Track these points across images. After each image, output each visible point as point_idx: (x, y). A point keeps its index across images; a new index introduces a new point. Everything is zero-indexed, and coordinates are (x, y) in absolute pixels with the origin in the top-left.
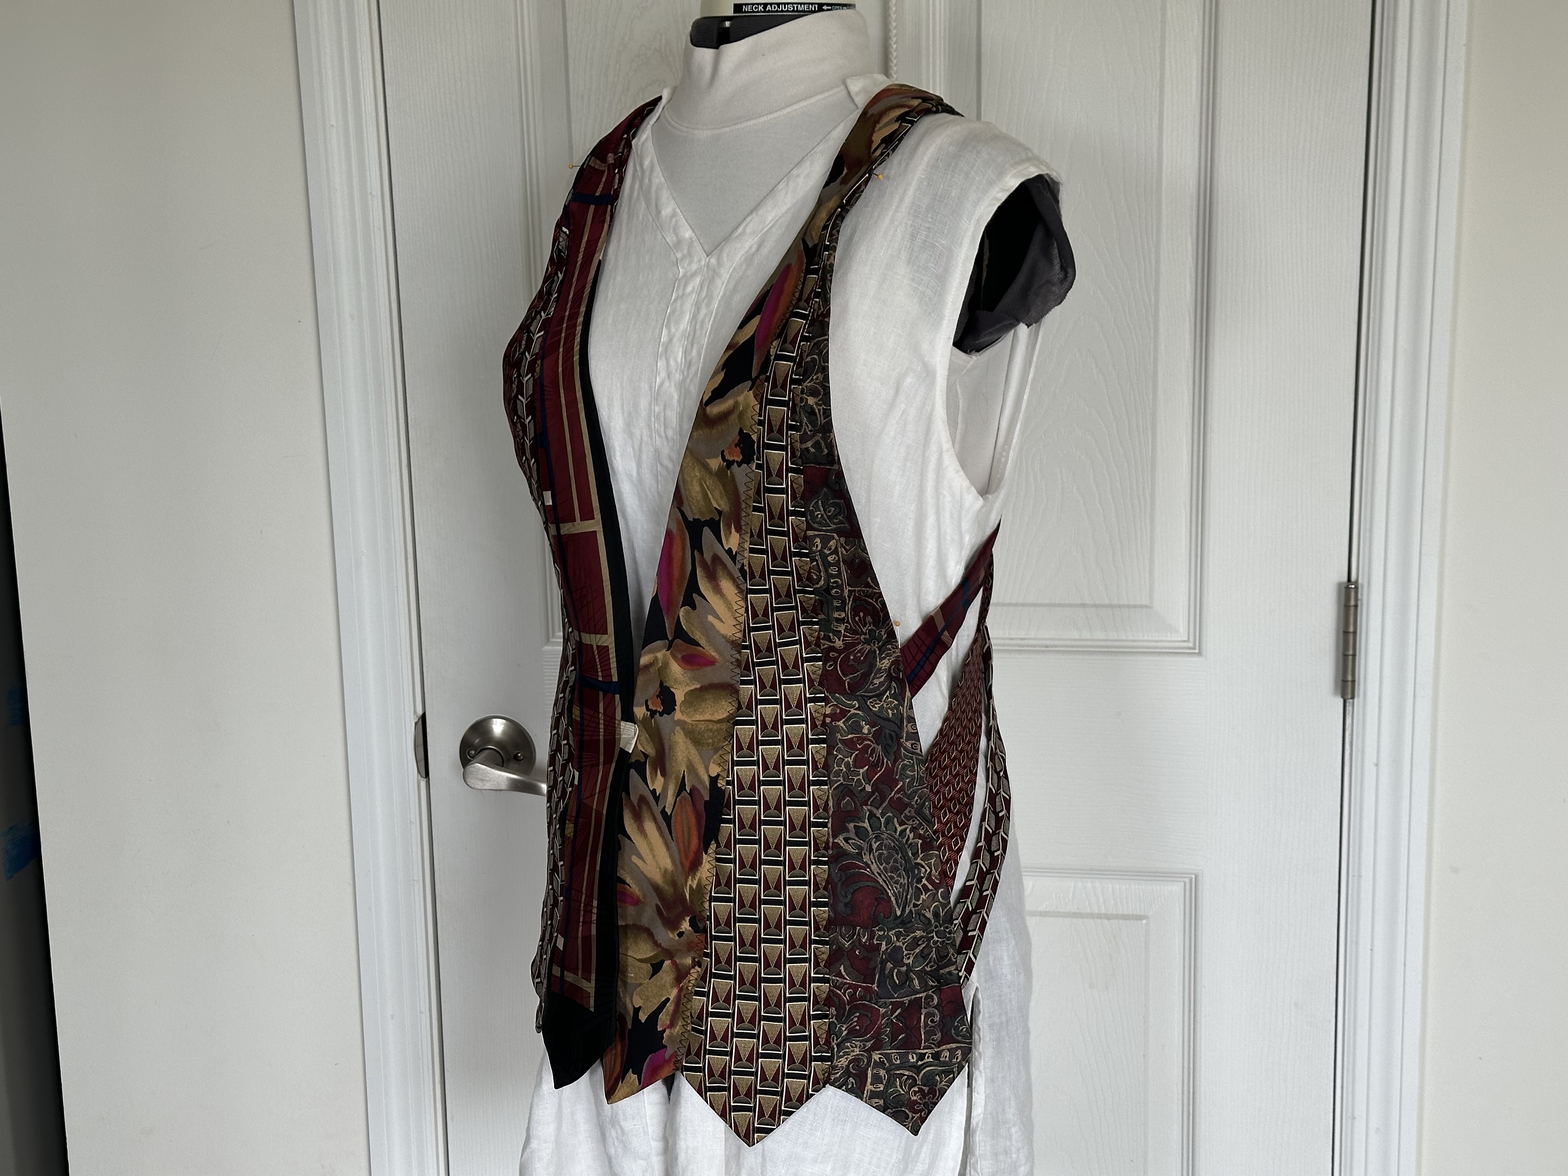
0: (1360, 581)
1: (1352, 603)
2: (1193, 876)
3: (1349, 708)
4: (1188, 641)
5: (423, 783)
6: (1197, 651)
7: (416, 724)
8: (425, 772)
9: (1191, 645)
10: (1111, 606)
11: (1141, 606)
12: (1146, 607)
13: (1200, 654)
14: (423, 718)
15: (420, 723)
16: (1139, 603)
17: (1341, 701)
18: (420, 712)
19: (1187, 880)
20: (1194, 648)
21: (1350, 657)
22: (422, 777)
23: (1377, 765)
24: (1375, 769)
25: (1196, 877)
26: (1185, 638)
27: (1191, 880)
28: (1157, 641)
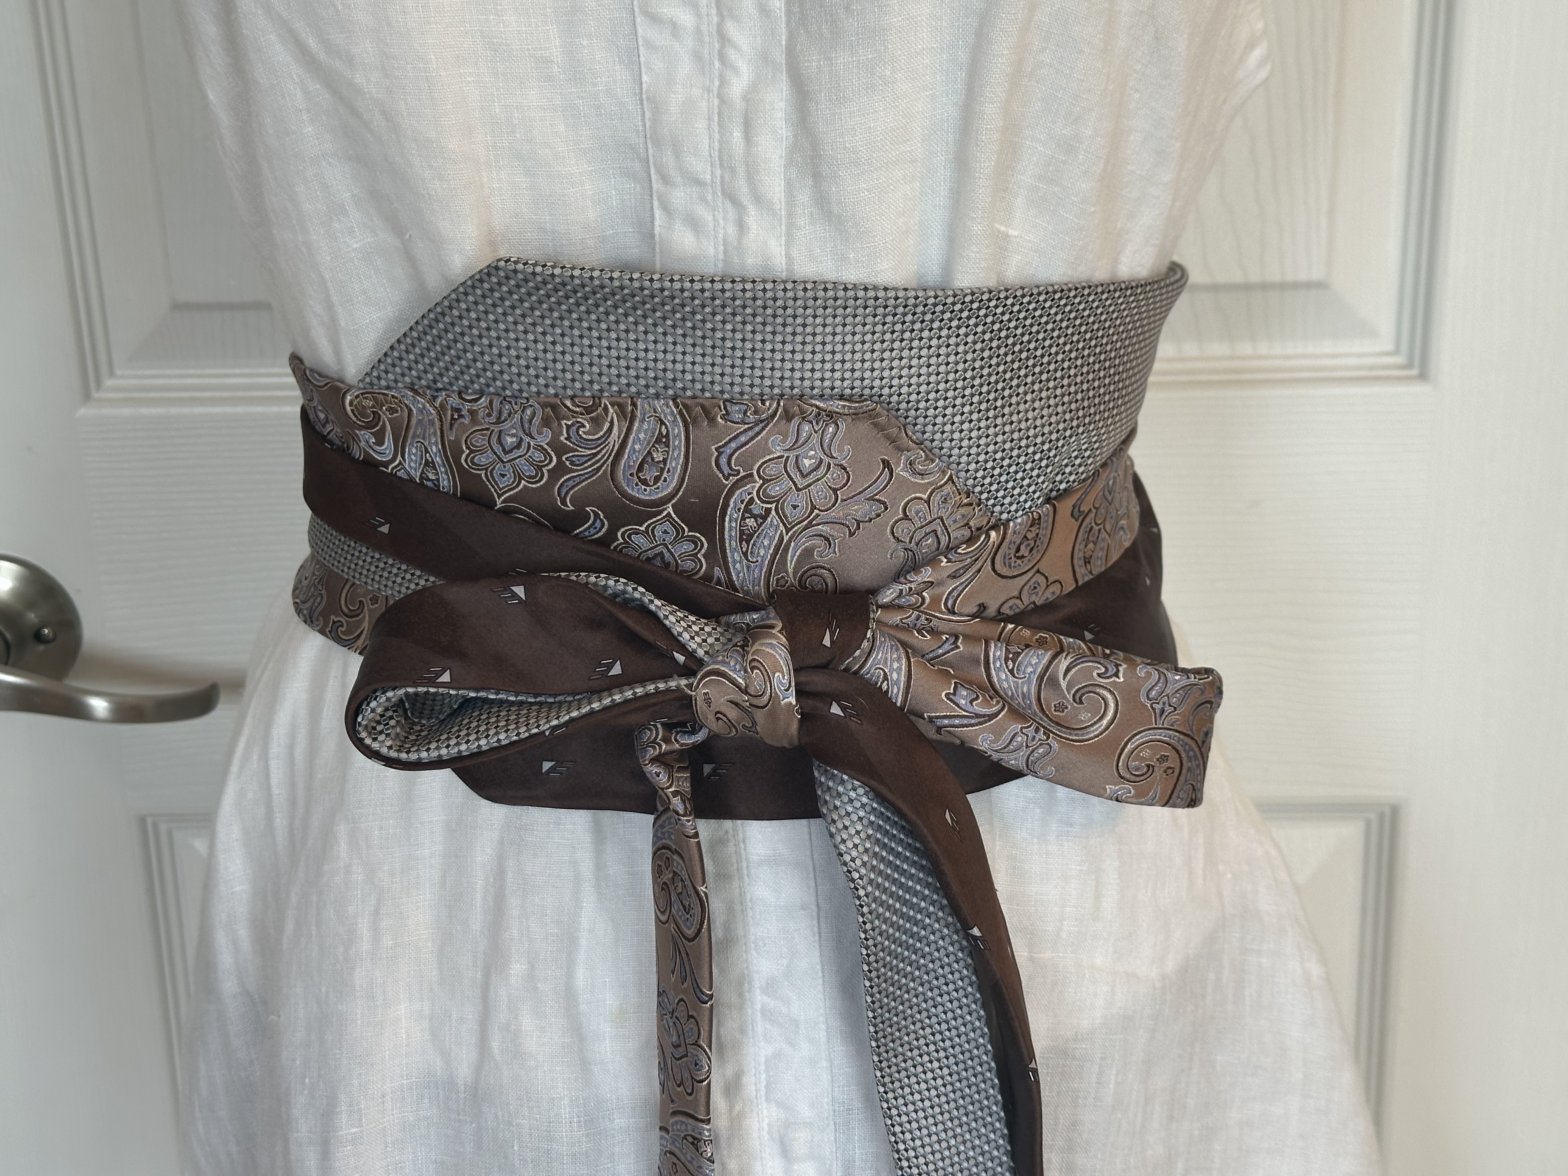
2: (1387, 811)
4: (1396, 352)
6: (1415, 372)
9: (1400, 360)
10: (1247, 287)
11: (1309, 285)
12: (1319, 285)
13: (1423, 376)
16: (1303, 276)
19: (1373, 816)
20: (1409, 366)
26: (1390, 347)
27: (1381, 816)
28: (1333, 356)
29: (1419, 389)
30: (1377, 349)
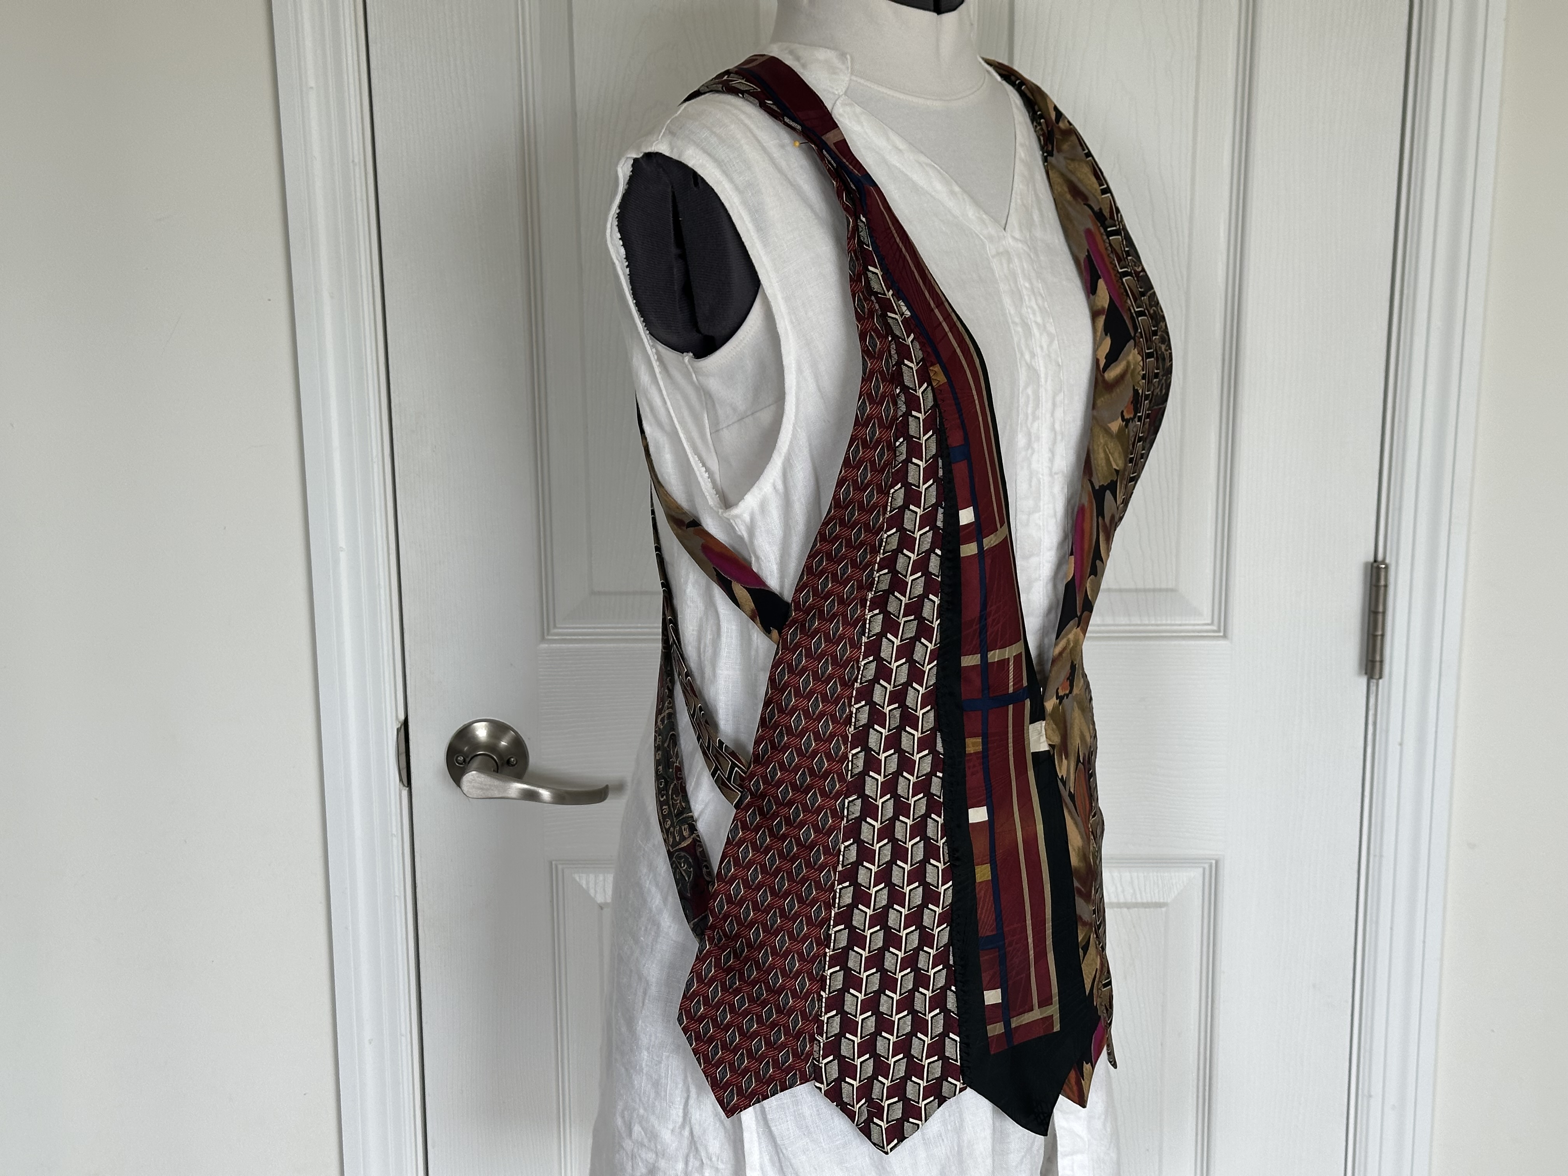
0: (1387, 561)
1: (1382, 583)
2: (1214, 862)
3: (1373, 688)
4: (1212, 624)
5: (405, 792)
6: (1221, 634)
7: (398, 730)
8: (407, 778)
9: (1215, 628)
10: (1137, 590)
11: (1167, 590)
12: (1172, 590)
13: (1225, 636)
14: (406, 723)
15: (402, 729)
16: (1164, 586)
17: (1364, 680)
18: (402, 717)
19: (1207, 866)
20: (1219, 631)
21: (1379, 638)
22: (404, 785)
23: (1401, 744)
24: (1399, 747)
25: (1217, 862)
26: (1209, 622)
27: (1211, 866)
28: (1180, 625)
29: (1222, 642)
30: (1202, 622)
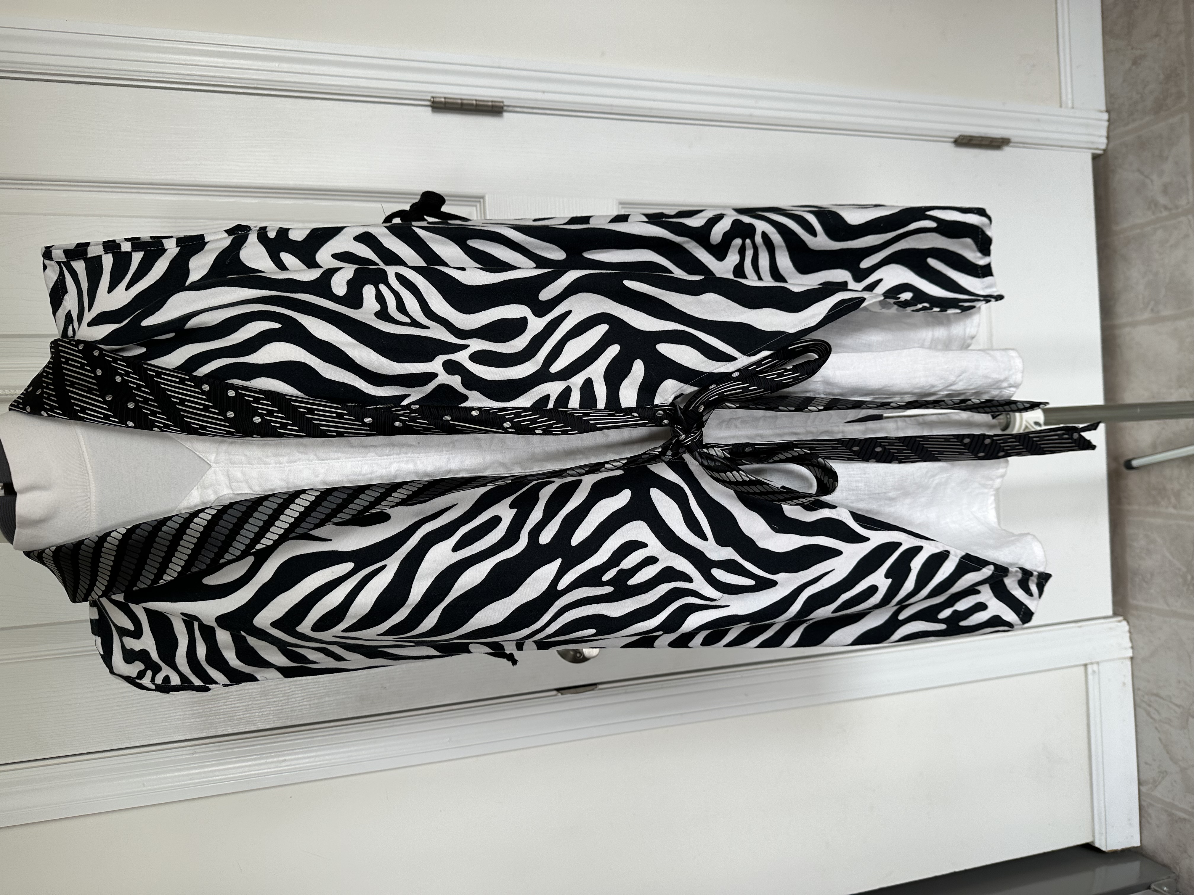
0: (429, 98)
1: (443, 100)
2: (620, 206)
3: (511, 109)
4: (476, 206)
5: (600, 687)
6: (482, 200)
7: (562, 694)
8: (592, 686)
13: (483, 197)
14: (558, 690)
15: (562, 692)
17: (506, 115)
18: (555, 693)
20: (480, 202)
21: (478, 103)
22: (596, 688)
23: (544, 92)
24: (546, 94)
25: (621, 203)
26: (474, 208)
27: (623, 208)
30: (475, 212)
